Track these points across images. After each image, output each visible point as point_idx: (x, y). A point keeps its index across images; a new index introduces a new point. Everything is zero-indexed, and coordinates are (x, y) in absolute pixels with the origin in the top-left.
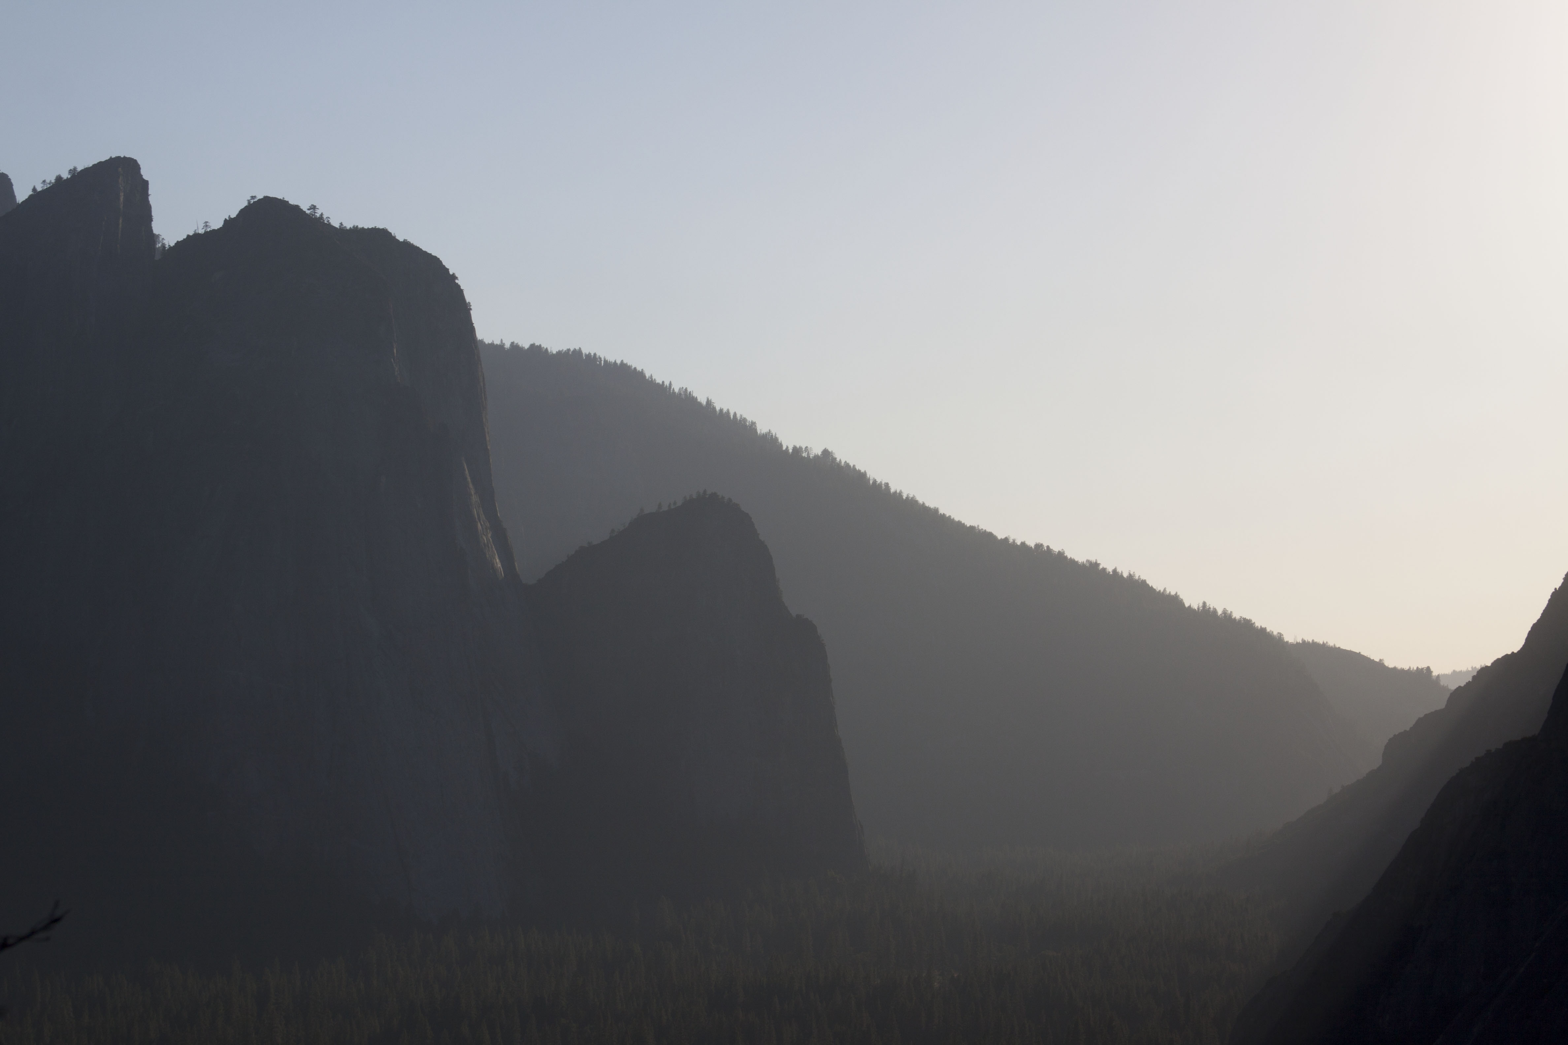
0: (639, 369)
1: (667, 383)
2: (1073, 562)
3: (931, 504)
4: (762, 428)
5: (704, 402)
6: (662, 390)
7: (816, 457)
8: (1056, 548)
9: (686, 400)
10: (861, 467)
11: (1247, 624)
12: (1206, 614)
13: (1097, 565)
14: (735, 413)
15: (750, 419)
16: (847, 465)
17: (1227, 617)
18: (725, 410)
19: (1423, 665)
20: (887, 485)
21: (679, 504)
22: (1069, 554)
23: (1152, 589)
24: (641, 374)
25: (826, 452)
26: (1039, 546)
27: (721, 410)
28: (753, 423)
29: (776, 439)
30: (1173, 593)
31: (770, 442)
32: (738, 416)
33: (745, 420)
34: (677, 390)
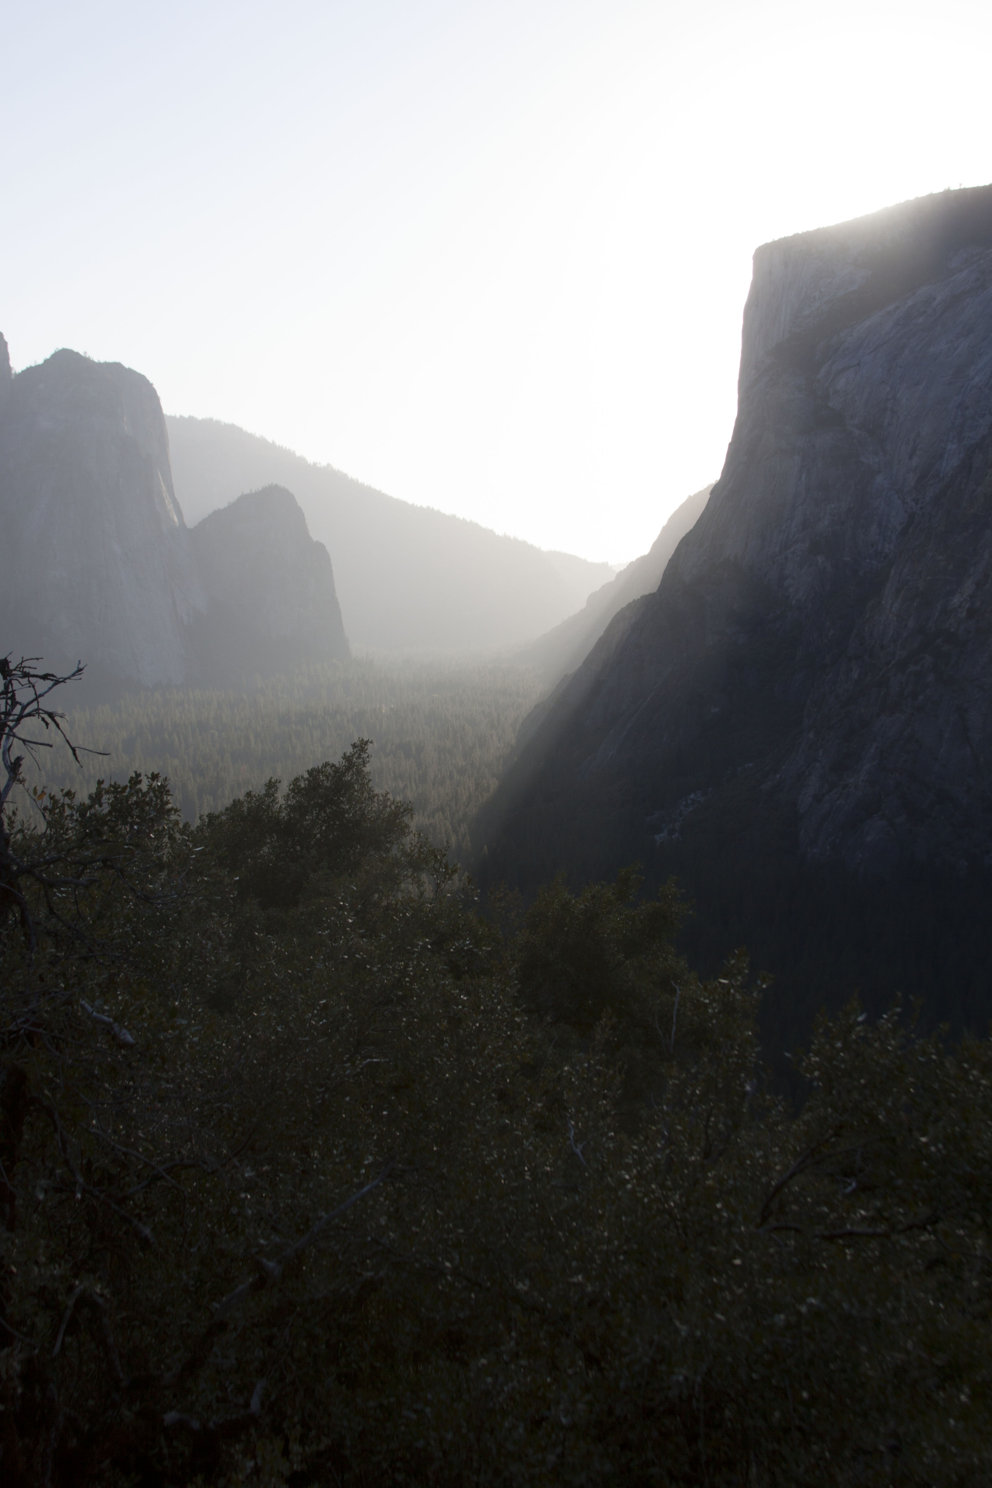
0: (240, 426)
1: (253, 433)
3: (378, 488)
4: (298, 454)
9: (263, 442)
11: (525, 543)
17: (516, 540)
18: (281, 446)
19: (604, 561)
21: (260, 489)
25: (329, 465)
27: (279, 446)
31: (302, 460)
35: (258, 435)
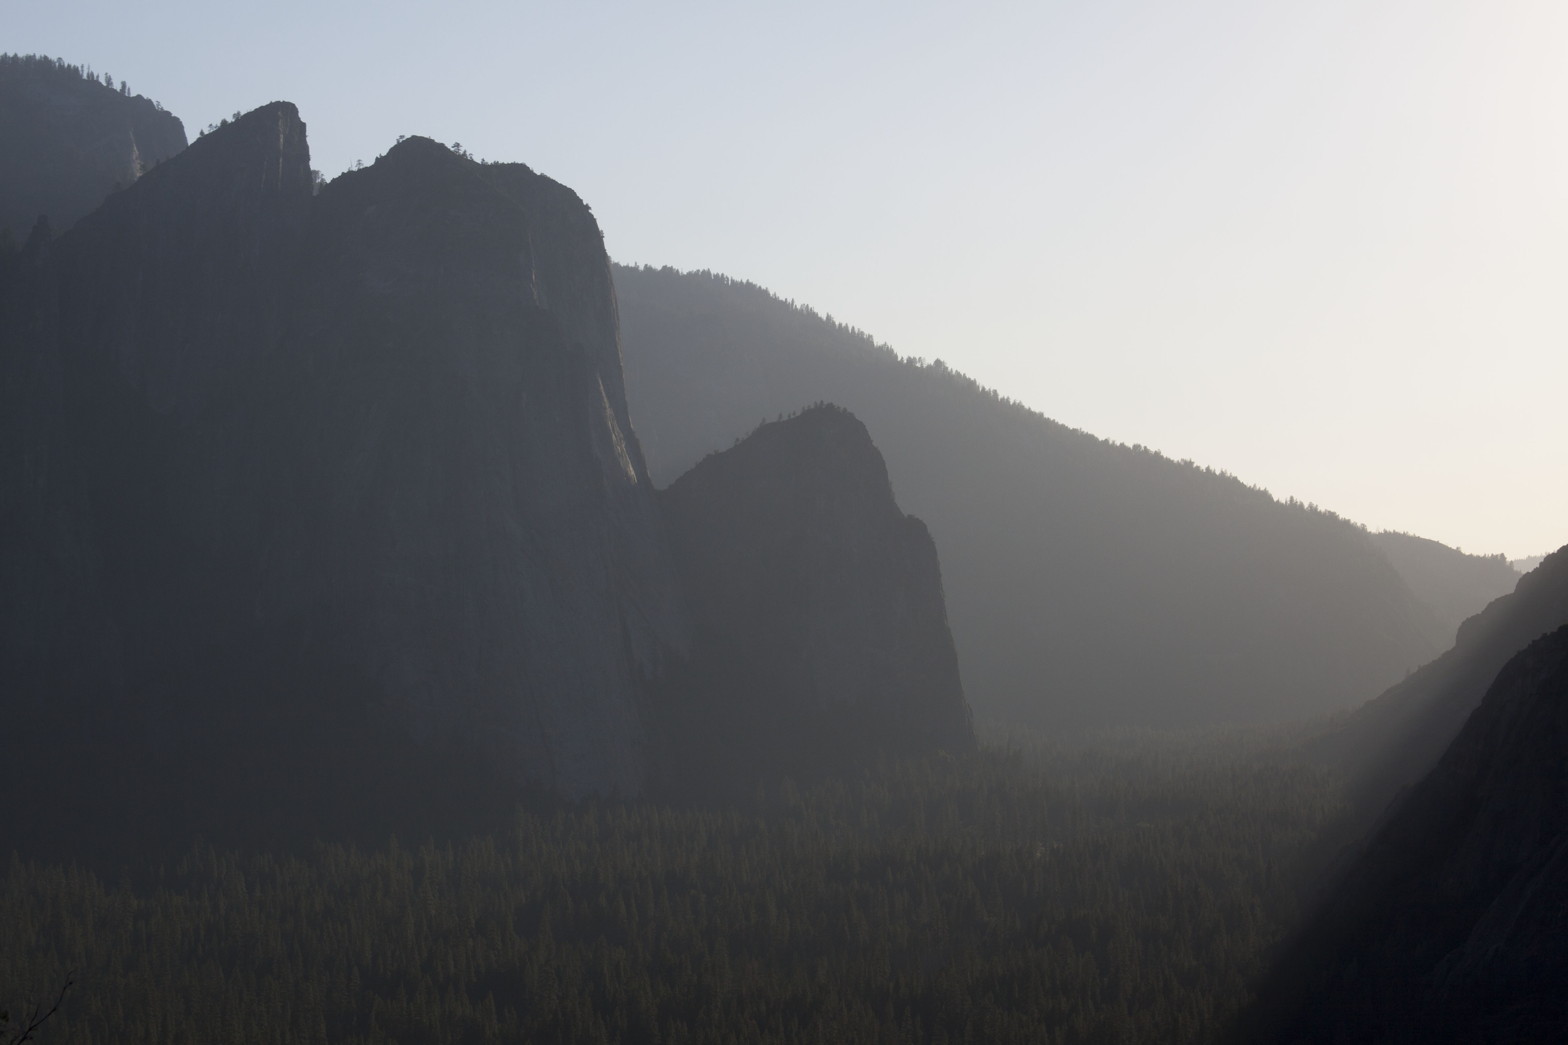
0: (764, 287)
1: (789, 300)
2: (1168, 461)
3: (1036, 409)
4: (878, 341)
5: (824, 318)
6: (785, 307)
7: (929, 367)
8: (1153, 449)
9: (808, 316)
10: (971, 375)
11: (1331, 517)
12: (1293, 509)
13: (1191, 463)
14: (853, 328)
15: (867, 332)
16: (958, 374)
17: (1313, 510)
18: (844, 325)
20: (995, 391)
21: (798, 414)
22: (1165, 454)
23: (1242, 485)
24: (766, 292)
25: (938, 362)
26: (1137, 447)
27: (840, 325)
28: (870, 336)
29: (892, 351)
30: (1262, 489)
31: (886, 353)
32: (856, 331)
33: (862, 333)
34: (799, 307)
35: (798, 305)
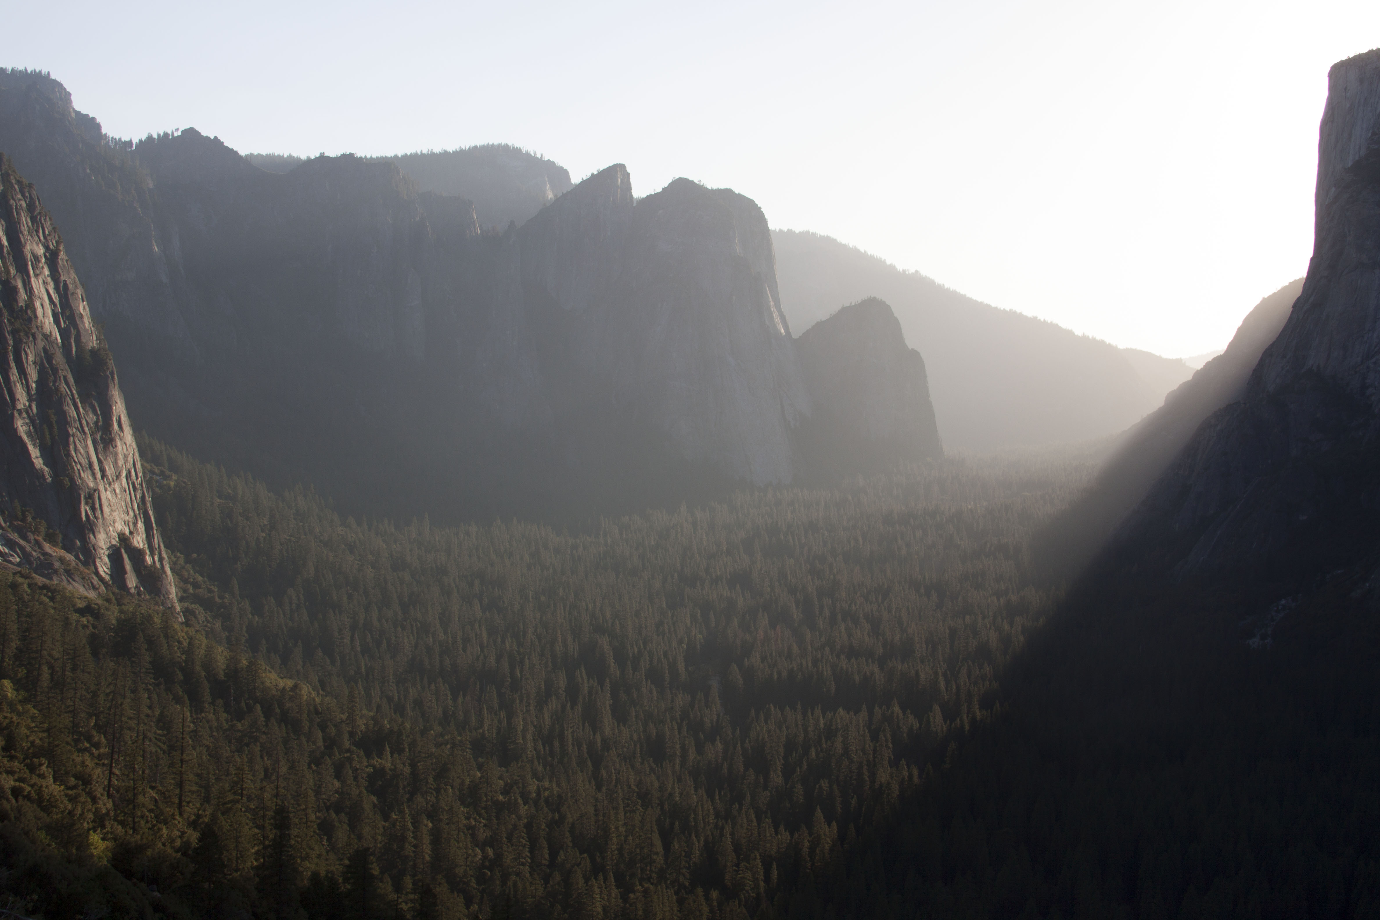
2: (1026, 317)
5: (863, 251)
6: (844, 247)
7: (912, 274)
8: (1018, 311)
10: (932, 277)
11: (1102, 342)
12: (1085, 339)
13: (1036, 317)
14: (877, 256)
15: (883, 258)
16: (926, 277)
17: (1094, 340)
19: (1178, 357)
20: (943, 285)
21: (860, 302)
22: (1025, 313)
23: (1061, 328)
24: (836, 240)
25: (917, 271)
26: (1011, 310)
28: (885, 260)
29: (895, 266)
30: (1070, 329)
31: (892, 267)
32: (878, 257)
33: (881, 258)
34: (851, 247)
